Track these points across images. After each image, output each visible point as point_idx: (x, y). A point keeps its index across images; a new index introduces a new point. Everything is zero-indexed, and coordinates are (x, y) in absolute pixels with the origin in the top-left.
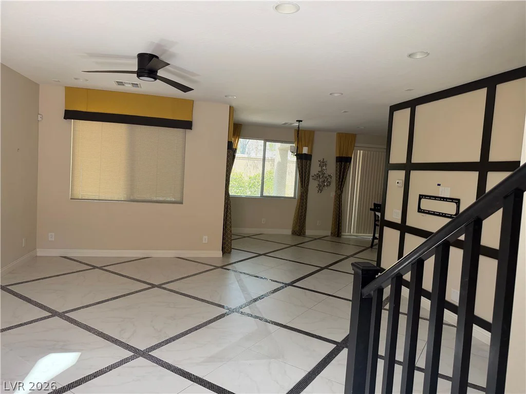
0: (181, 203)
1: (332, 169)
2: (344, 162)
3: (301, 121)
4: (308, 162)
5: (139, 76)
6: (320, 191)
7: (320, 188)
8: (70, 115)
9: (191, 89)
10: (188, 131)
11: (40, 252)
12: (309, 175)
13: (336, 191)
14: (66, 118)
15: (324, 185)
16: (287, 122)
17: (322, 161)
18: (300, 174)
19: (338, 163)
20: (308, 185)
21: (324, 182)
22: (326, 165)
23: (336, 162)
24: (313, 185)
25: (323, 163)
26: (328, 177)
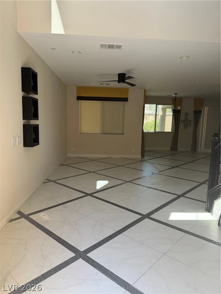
0: (123, 134)
1: (191, 117)
2: (198, 113)
3: (177, 94)
4: (179, 114)
5: (118, 82)
6: (185, 129)
7: (185, 127)
8: (79, 98)
9: (135, 85)
10: (126, 102)
11: (69, 155)
12: (179, 120)
13: (194, 128)
14: (77, 100)
15: (188, 125)
16: (169, 94)
17: (186, 113)
18: (174, 120)
19: (195, 114)
20: (179, 126)
21: (187, 123)
22: (188, 115)
23: (194, 113)
24: (181, 126)
25: (187, 114)
26: (189, 121)
